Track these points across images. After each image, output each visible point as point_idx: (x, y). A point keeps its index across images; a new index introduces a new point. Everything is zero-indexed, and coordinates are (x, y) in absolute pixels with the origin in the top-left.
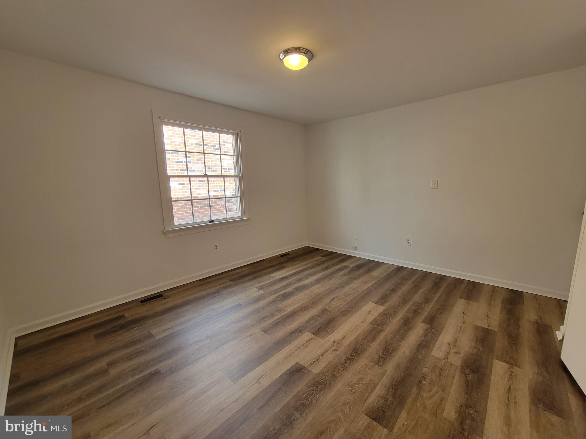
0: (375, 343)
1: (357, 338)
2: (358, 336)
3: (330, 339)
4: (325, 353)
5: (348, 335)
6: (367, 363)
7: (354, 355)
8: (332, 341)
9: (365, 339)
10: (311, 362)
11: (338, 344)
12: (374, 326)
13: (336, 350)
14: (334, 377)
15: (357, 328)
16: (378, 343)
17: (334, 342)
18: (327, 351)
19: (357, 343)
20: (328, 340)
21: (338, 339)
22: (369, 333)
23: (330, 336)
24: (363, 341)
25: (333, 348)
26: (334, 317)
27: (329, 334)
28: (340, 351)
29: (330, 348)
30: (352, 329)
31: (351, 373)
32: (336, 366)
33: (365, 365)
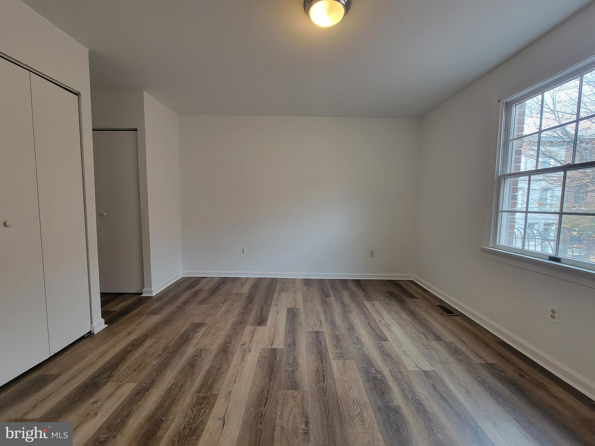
0: (207, 368)
1: (229, 365)
2: (228, 368)
3: (255, 352)
4: (251, 339)
5: (240, 364)
6: (211, 347)
7: (226, 347)
8: (252, 350)
9: (219, 368)
10: (256, 330)
11: (245, 351)
12: (211, 393)
13: (243, 344)
14: (234, 329)
15: (234, 379)
16: (203, 370)
17: (249, 350)
18: (250, 341)
19: (226, 359)
20: (256, 350)
21: (248, 355)
22: (215, 378)
23: (258, 354)
24: (220, 364)
25: (247, 345)
26: (272, 382)
27: (261, 356)
28: (240, 346)
29: (249, 344)
30: (239, 373)
31: (222, 336)
32: (236, 335)
33: (213, 345)
